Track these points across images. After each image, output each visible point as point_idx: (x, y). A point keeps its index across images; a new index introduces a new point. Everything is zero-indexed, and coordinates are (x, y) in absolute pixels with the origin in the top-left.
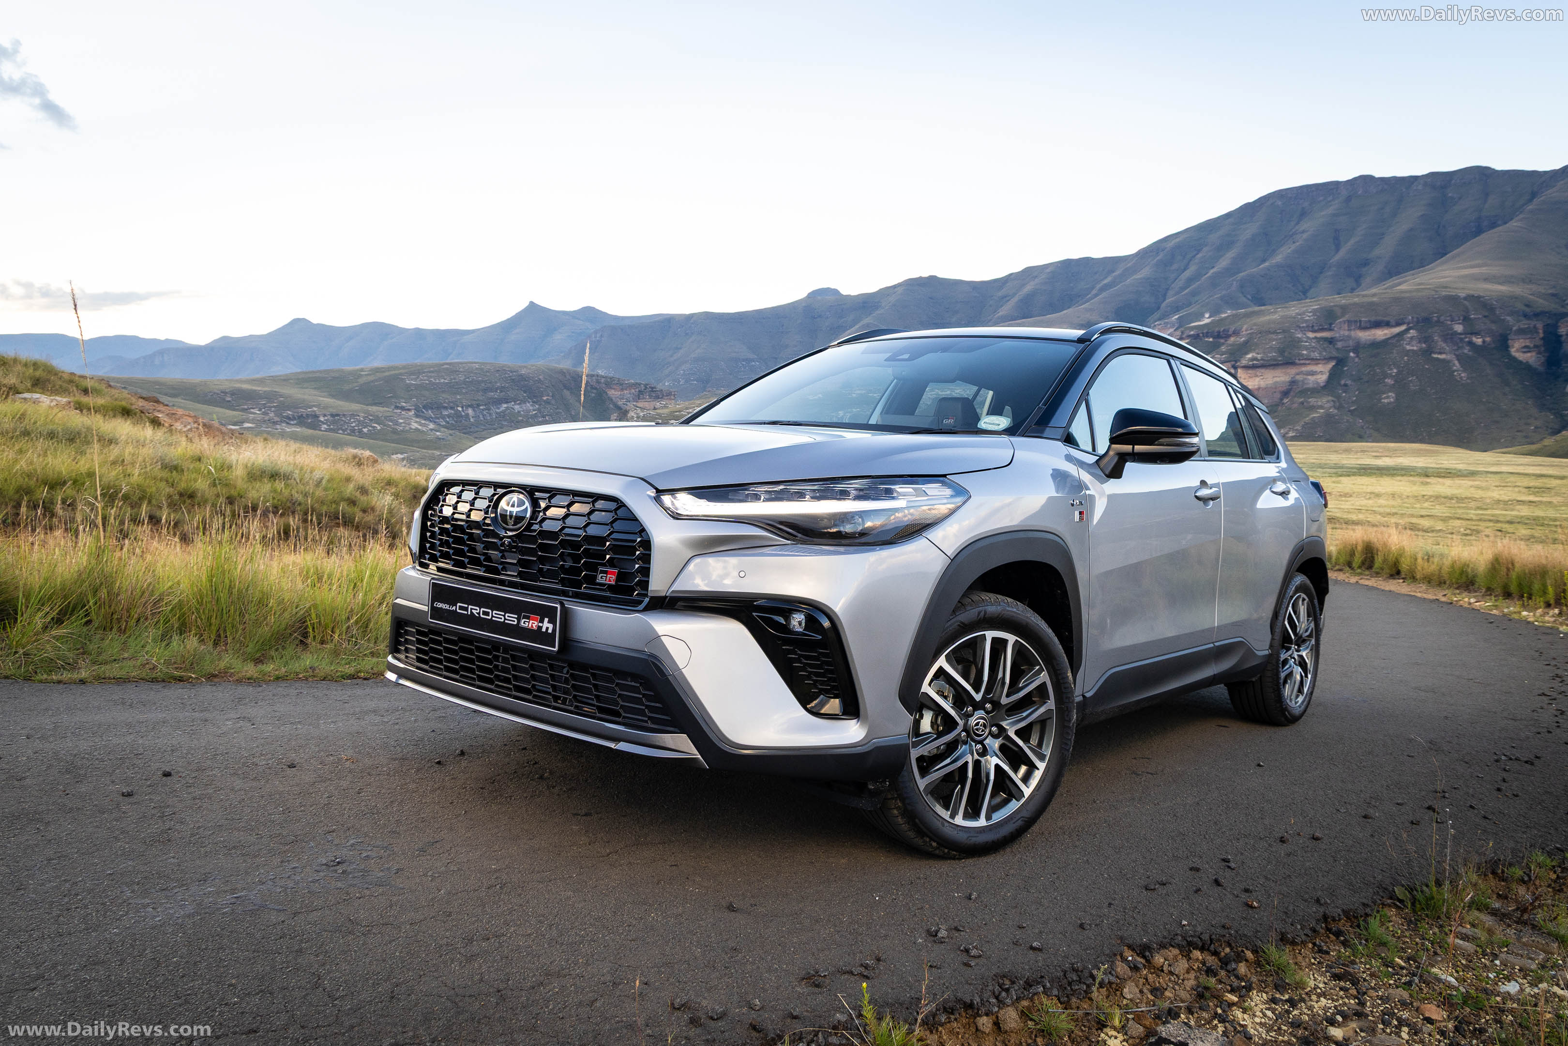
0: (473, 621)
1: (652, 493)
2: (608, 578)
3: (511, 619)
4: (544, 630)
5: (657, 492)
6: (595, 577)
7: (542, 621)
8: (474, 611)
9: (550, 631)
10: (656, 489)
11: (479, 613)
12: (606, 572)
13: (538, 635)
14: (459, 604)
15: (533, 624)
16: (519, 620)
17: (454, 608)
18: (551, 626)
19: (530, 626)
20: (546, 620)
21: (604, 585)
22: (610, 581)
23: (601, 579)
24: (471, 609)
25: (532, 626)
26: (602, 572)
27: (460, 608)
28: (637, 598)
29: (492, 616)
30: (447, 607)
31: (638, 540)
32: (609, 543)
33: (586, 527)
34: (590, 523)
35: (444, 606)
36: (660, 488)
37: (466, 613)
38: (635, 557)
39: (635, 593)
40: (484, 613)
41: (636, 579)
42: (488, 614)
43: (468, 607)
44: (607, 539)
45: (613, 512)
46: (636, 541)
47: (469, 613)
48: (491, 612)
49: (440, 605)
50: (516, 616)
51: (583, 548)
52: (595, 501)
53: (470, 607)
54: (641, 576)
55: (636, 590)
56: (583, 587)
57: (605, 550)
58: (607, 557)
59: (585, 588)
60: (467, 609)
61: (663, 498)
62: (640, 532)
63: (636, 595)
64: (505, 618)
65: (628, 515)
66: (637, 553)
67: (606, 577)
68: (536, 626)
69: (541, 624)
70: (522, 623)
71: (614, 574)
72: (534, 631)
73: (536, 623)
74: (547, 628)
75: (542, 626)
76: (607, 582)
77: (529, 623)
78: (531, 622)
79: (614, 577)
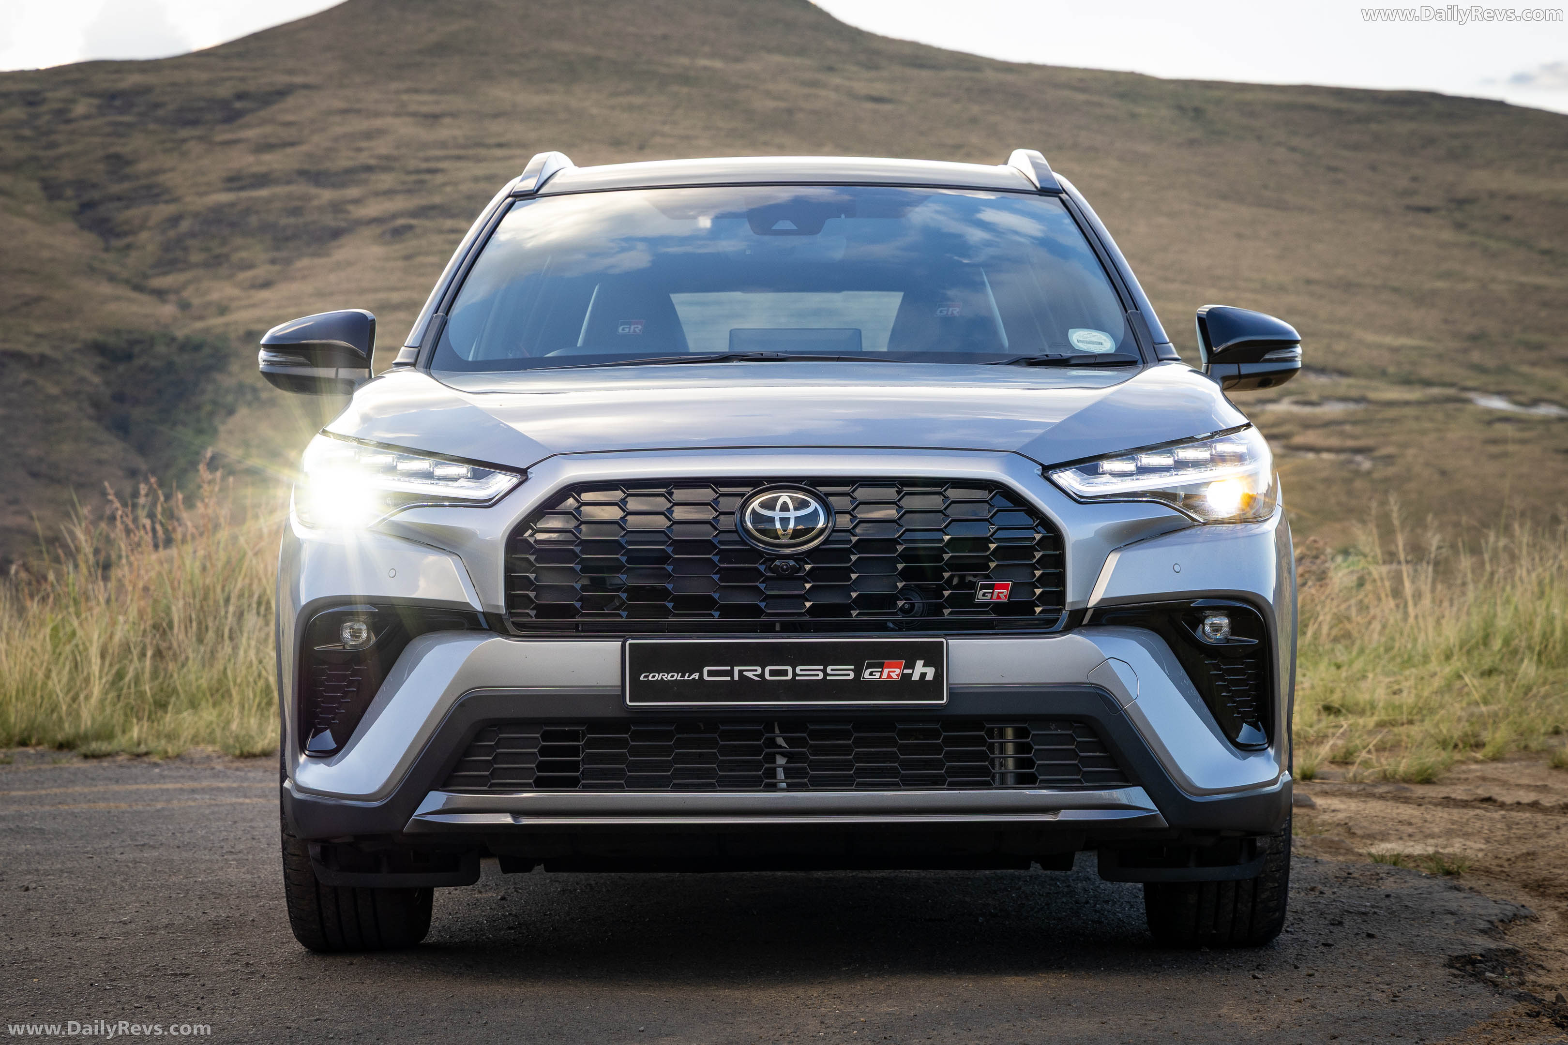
0: (745, 688)
1: (1038, 470)
2: (995, 596)
3: (843, 672)
4: (916, 677)
5: (1043, 469)
6: (973, 596)
7: (911, 665)
8: (750, 675)
9: (930, 677)
10: (1041, 464)
11: (762, 675)
12: (992, 587)
13: (905, 686)
14: (706, 670)
15: (893, 672)
16: (858, 672)
17: (696, 676)
18: (930, 673)
19: (885, 676)
20: (919, 664)
21: (986, 605)
22: (999, 597)
23: (981, 596)
24: (741, 672)
25: (889, 676)
26: (983, 587)
27: (710, 673)
28: (1042, 616)
29: (795, 674)
30: (677, 677)
31: (1038, 537)
32: (992, 546)
33: (946, 527)
34: (953, 521)
35: (667, 677)
36: (1046, 463)
37: (729, 678)
38: (1035, 561)
39: (1038, 610)
40: (772, 673)
41: (1038, 591)
42: (785, 673)
43: (732, 670)
44: (988, 540)
45: (986, 502)
46: (1034, 538)
47: (736, 678)
48: (790, 669)
49: (658, 677)
50: (852, 667)
51: (946, 557)
52: (945, 491)
53: (736, 669)
54: (1043, 586)
55: (1039, 606)
56: (946, 612)
57: (987, 556)
58: (992, 565)
59: (950, 613)
60: (730, 673)
61: (1055, 477)
62: (1037, 526)
63: (1040, 613)
64: (826, 674)
65: (1008, 504)
66: (1038, 555)
67: (992, 593)
68: (898, 675)
69: (910, 671)
70: (866, 675)
71: (1005, 587)
72: (894, 682)
73: (898, 671)
74: (923, 675)
75: (912, 674)
76: (994, 600)
77: (882, 672)
78: (886, 671)
79: (1005, 591)
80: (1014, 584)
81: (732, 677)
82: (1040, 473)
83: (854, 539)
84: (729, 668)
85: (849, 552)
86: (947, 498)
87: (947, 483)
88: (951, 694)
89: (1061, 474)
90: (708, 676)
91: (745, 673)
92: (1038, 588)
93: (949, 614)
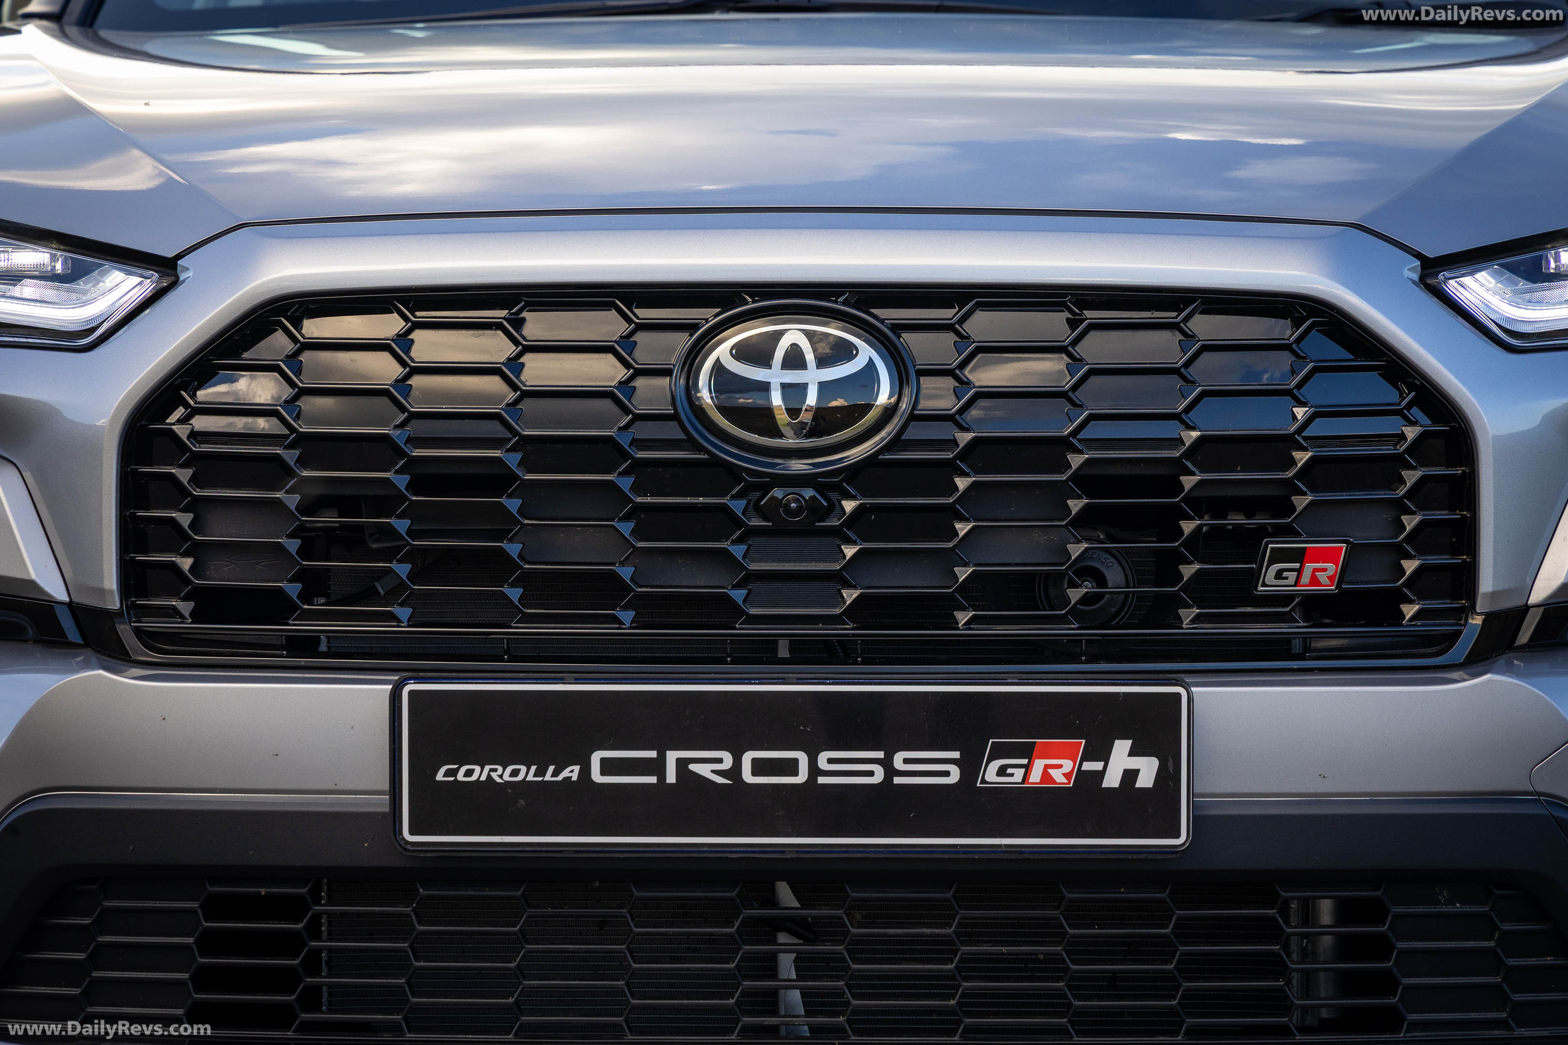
0: (692, 802)
1: (1410, 269)
2: (1306, 578)
3: (927, 767)
4: (1113, 780)
5: (1423, 267)
6: (1254, 576)
7: (1101, 751)
8: (704, 770)
9: (1146, 780)
10: (1418, 256)
11: (735, 772)
12: (1299, 556)
13: (1085, 803)
14: (596, 757)
15: (1056, 769)
16: (971, 765)
17: (572, 772)
18: (1147, 770)
19: (1035, 776)
20: (1121, 747)
21: (1286, 599)
22: (1314, 581)
23: (1273, 579)
24: (682, 764)
25: (1046, 776)
26: (1279, 556)
27: (608, 767)
28: (1420, 627)
29: (815, 771)
30: (527, 774)
31: (1411, 433)
32: (1302, 457)
33: (1188, 409)
34: (1204, 394)
35: (502, 774)
36: (1431, 253)
37: (653, 780)
38: (1402, 491)
39: (1410, 610)
40: (759, 767)
41: (1410, 566)
42: (791, 767)
43: (662, 759)
44: (1290, 442)
45: (1287, 347)
46: (1402, 437)
47: (671, 777)
48: (802, 757)
49: (480, 773)
50: (956, 755)
51: (1188, 482)
52: (1186, 319)
53: (672, 757)
54: (1421, 552)
55: (1411, 602)
56: (1188, 614)
57: (1289, 481)
58: (1301, 502)
59: (1197, 619)
60: (657, 767)
61: (1453, 287)
62: (1409, 407)
63: (1413, 618)
64: (891, 771)
65: (1338, 353)
66: (1411, 477)
67: (1300, 571)
68: (1067, 776)
69: (1098, 766)
70: (991, 774)
71: (1329, 556)
72: (1060, 792)
73: (1067, 765)
74: (1130, 775)
75: (1101, 774)
76: (1305, 586)
77: (1028, 768)
78: (1039, 765)
79: (1330, 566)
80: (1353, 548)
81: (662, 775)
82: (1415, 277)
83: (964, 438)
84: (653, 754)
85: (951, 468)
86: (1189, 337)
87: (1194, 300)
88: (1198, 821)
89: (1467, 280)
90: (603, 773)
91: (692, 767)
92: (1409, 557)
93: (1193, 621)
